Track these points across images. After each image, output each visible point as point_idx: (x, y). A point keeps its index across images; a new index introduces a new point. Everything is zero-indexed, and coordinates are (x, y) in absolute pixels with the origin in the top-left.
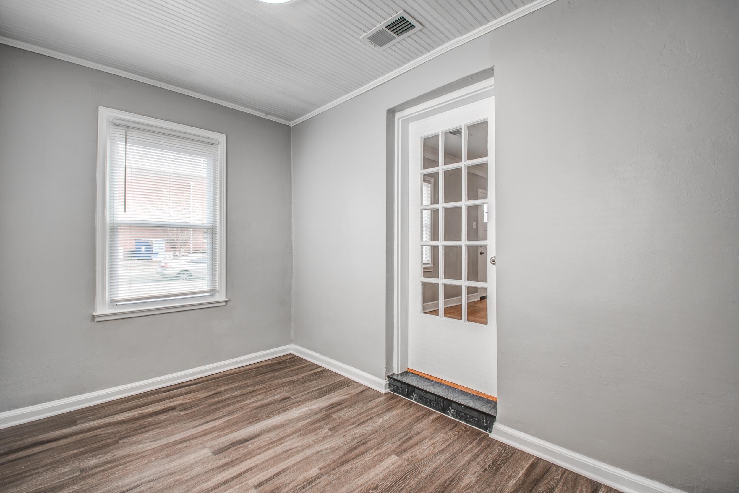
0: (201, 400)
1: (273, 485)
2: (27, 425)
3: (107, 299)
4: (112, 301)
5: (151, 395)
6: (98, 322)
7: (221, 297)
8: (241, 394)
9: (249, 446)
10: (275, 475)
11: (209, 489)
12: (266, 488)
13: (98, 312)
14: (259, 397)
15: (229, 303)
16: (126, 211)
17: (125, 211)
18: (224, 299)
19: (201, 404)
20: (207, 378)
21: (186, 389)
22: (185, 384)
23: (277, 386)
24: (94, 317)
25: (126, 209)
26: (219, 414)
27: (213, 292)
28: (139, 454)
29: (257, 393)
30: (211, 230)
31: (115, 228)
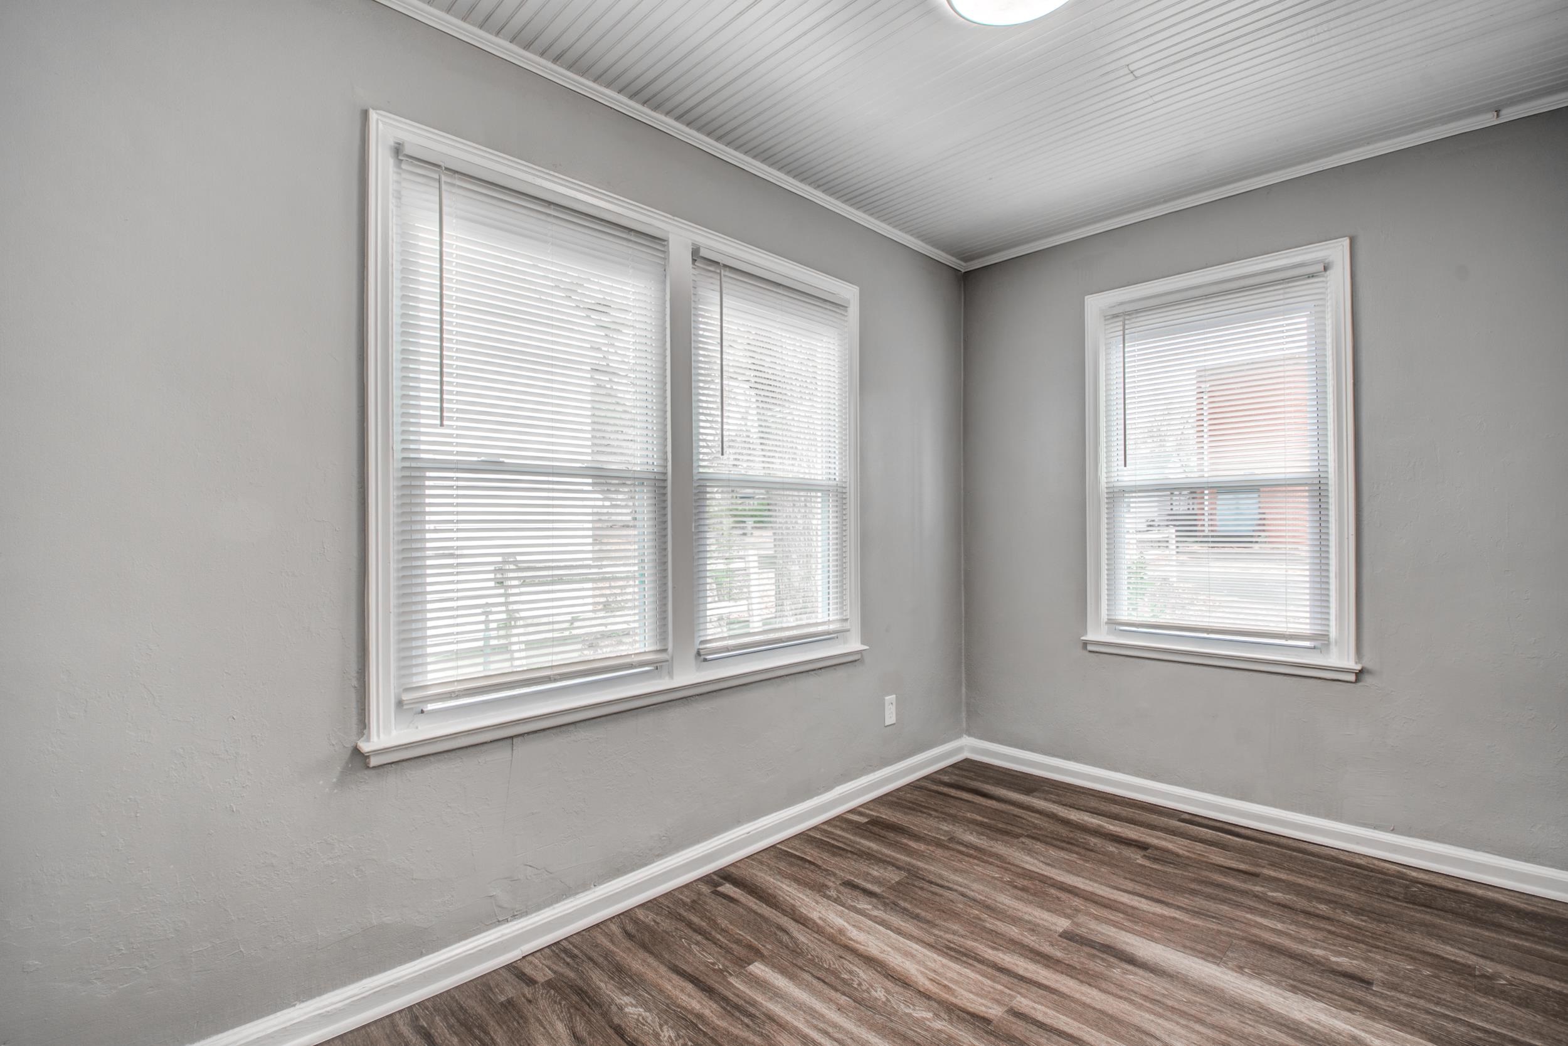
0: (1204, 864)
1: (1028, 1034)
2: (1000, 770)
3: (1104, 616)
4: (1112, 623)
5: (1155, 813)
6: (1090, 652)
7: (1342, 658)
8: (1284, 902)
9: (1117, 971)
10: (1056, 1030)
11: (978, 957)
12: (1014, 1027)
13: (1090, 636)
14: (1305, 933)
15: (1368, 680)
16: (1127, 464)
17: (1125, 466)
18: (1352, 664)
19: (1190, 868)
20: (1290, 842)
21: (1218, 836)
22: (1233, 828)
23: (1402, 947)
24: (1085, 644)
25: (1128, 462)
26: (1183, 900)
27: (1321, 641)
28: (1009, 863)
29: (1317, 924)
30: (1318, 490)
31: (1117, 495)
